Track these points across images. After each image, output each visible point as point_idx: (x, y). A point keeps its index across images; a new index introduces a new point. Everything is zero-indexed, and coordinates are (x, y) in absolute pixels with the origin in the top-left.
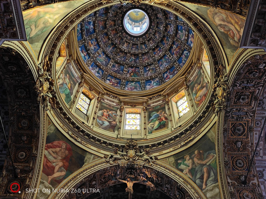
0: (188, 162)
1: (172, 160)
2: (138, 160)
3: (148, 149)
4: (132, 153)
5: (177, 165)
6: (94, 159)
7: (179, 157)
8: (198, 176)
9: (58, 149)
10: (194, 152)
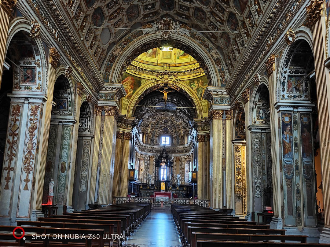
0: (196, 85)
1: (188, 82)
2: (170, 80)
3: (175, 74)
4: (166, 76)
5: (190, 85)
6: (146, 81)
7: (192, 81)
8: (200, 93)
9: (128, 81)
10: (199, 81)
